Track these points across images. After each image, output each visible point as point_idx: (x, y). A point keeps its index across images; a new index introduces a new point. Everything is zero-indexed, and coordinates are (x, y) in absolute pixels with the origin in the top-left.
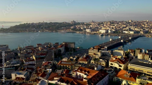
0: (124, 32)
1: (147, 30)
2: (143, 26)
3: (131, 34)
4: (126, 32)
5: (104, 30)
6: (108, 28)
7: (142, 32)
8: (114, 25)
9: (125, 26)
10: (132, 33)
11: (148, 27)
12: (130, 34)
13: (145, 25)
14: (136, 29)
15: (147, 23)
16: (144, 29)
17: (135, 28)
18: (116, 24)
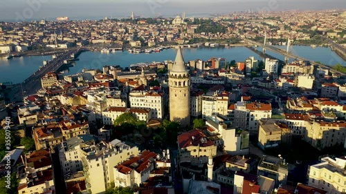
0: (47, 46)
1: (84, 39)
2: (74, 32)
3: (65, 49)
4: (53, 46)
5: (5, 45)
6: (10, 42)
7: (79, 44)
8: (17, 34)
9: (41, 34)
10: (63, 46)
11: (84, 34)
12: (63, 49)
13: (76, 30)
14: (65, 39)
15: (77, 26)
16: (79, 39)
17: (63, 37)
18: (18, 31)
